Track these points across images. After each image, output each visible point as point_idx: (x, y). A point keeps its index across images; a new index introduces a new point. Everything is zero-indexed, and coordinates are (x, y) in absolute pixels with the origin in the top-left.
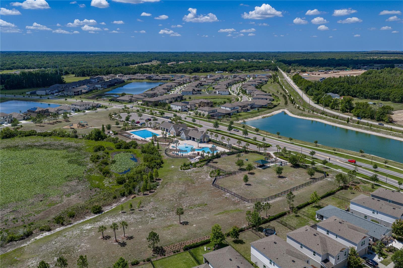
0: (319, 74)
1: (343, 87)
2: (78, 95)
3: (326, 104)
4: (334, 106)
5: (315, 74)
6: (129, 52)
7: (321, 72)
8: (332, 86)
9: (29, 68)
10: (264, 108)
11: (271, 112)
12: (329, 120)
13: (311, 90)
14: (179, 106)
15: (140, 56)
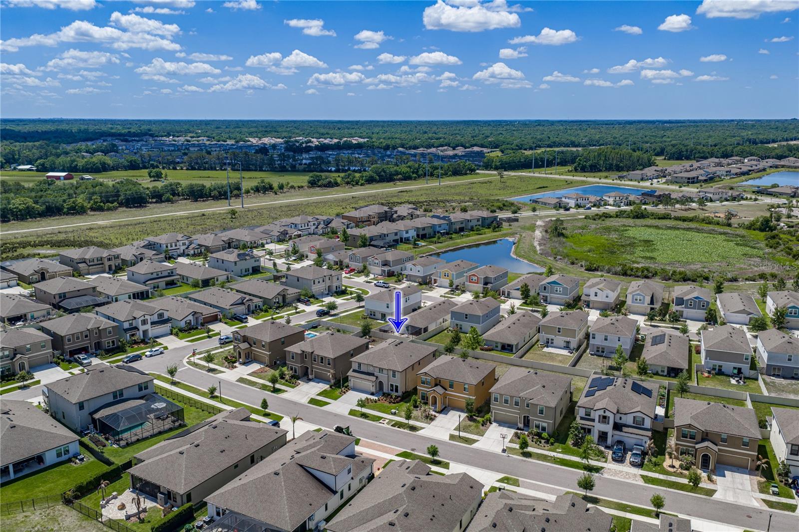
2: (693, 183)
6: (746, 120)
15: (777, 128)
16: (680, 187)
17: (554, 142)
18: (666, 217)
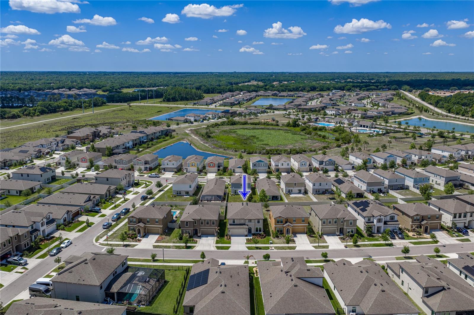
0: (445, 93)
1: (472, 101)
2: (235, 105)
3: (457, 112)
4: (464, 113)
5: (441, 93)
7: (447, 91)
8: (462, 100)
9: (143, 87)
10: (402, 114)
11: (410, 117)
12: (460, 121)
13: (441, 103)
14: (334, 111)
16: (232, 108)
17: (130, 85)
18: (246, 123)
